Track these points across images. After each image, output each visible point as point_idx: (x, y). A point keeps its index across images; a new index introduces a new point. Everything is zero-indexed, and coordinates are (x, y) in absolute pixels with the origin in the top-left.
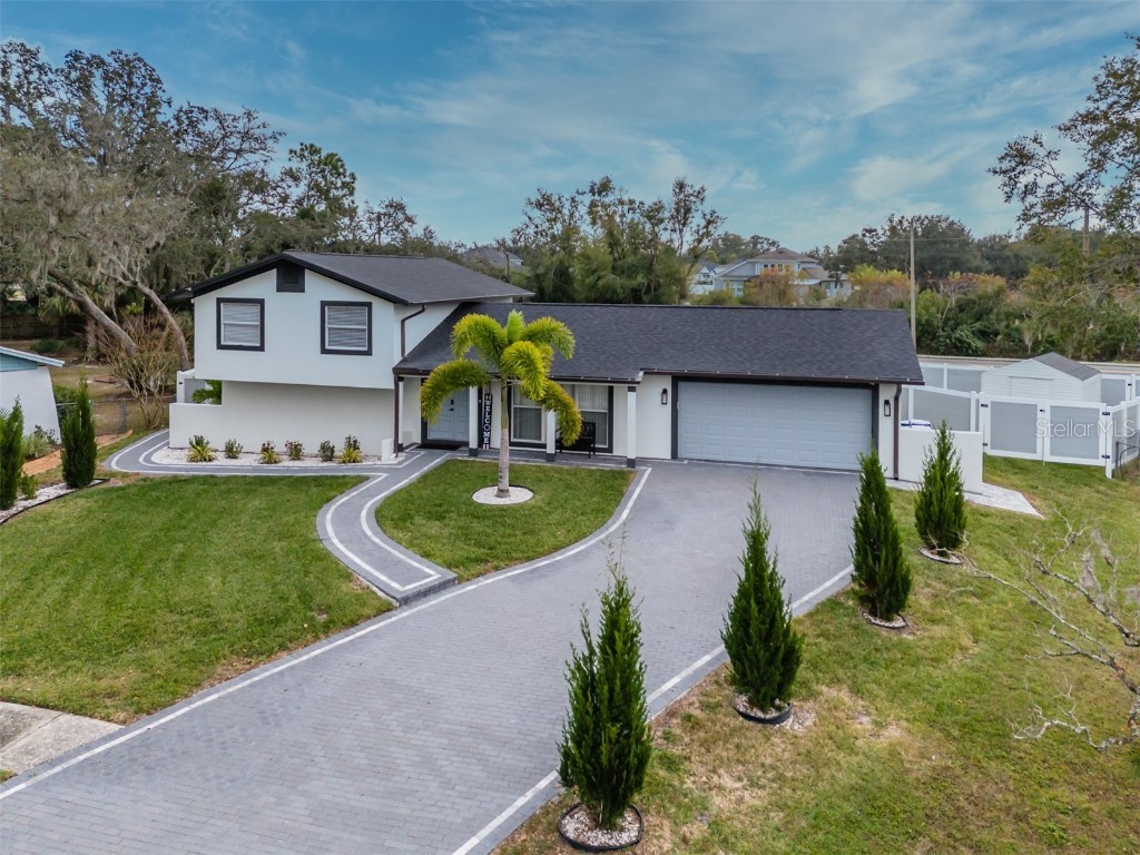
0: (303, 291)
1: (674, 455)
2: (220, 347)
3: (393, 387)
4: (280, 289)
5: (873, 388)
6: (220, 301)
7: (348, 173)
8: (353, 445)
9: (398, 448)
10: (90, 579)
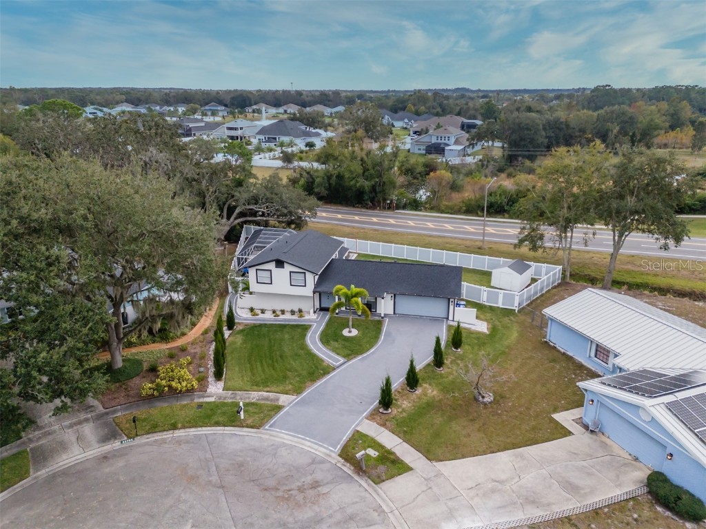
1: (394, 313)
2: (258, 282)
3: (312, 296)
4: (276, 267)
5: (448, 298)
6: (257, 270)
8: (301, 311)
9: (315, 312)
10: (264, 363)
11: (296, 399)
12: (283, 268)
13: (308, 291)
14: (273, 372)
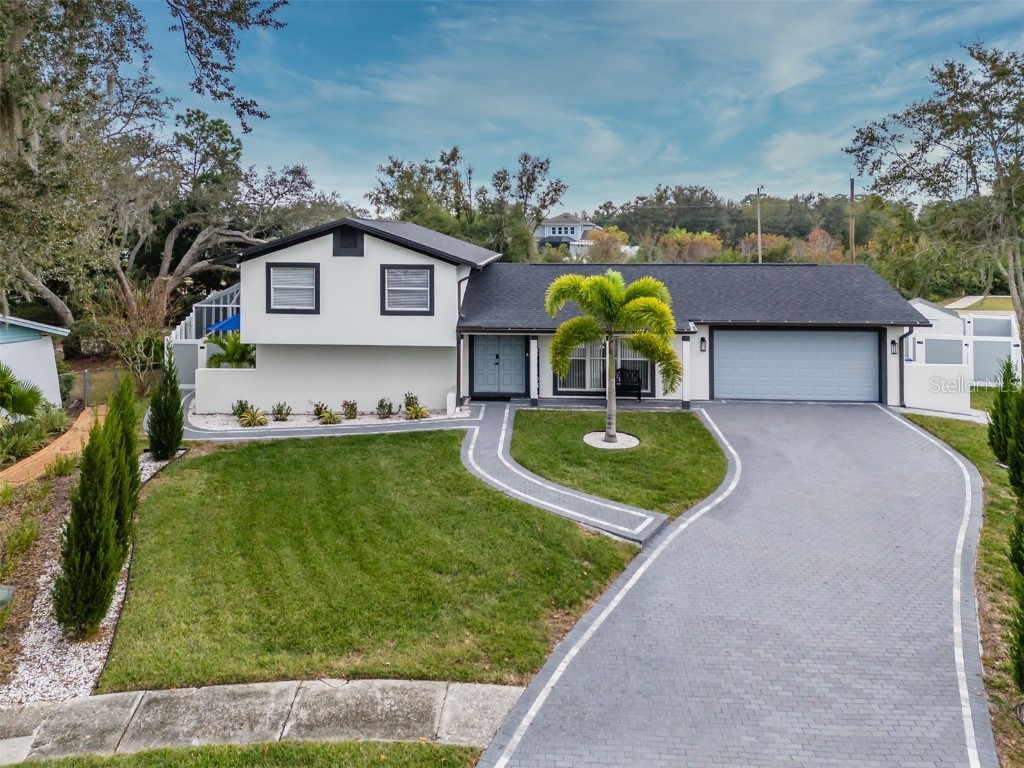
0: (362, 255)
1: (711, 396)
2: (269, 310)
3: (455, 345)
4: (336, 253)
5: (880, 331)
6: (269, 266)
7: (235, 140)
8: (411, 402)
9: (460, 402)
10: (314, 547)
11: (526, 701)
12: (361, 254)
13: (440, 328)
14: (362, 578)
